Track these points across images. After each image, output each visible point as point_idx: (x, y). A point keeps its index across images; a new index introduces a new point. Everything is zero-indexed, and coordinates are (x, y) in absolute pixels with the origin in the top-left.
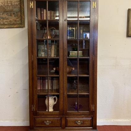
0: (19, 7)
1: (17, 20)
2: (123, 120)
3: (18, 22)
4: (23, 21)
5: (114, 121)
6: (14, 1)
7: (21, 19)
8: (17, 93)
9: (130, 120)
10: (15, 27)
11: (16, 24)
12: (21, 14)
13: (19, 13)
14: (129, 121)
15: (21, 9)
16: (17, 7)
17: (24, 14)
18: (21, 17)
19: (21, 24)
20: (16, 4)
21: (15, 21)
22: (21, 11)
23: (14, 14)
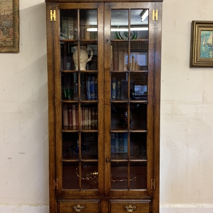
0: (12, 19)
1: (8, 39)
2: (184, 205)
3: (8, 44)
4: (17, 43)
5: (170, 206)
6: (3, 10)
7: (14, 39)
8: (9, 160)
9: (197, 205)
10: (4, 51)
11: (5, 47)
12: (14, 30)
13: (11, 30)
14: (195, 206)
15: (14, 23)
16: (8, 19)
17: (19, 31)
18: (14, 35)
19: (13, 47)
20: (6, 13)
21: (4, 41)
22: (14, 26)
23: (2, 30)
